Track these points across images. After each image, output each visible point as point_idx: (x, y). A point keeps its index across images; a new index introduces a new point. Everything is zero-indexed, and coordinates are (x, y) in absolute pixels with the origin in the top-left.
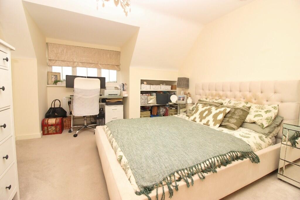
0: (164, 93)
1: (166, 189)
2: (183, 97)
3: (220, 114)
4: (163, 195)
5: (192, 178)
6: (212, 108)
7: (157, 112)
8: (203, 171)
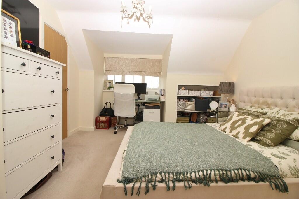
0: (205, 99)
1: (144, 185)
2: (226, 104)
3: (254, 126)
4: (138, 190)
5: (175, 184)
6: (248, 117)
7: (197, 120)
8: (193, 181)
